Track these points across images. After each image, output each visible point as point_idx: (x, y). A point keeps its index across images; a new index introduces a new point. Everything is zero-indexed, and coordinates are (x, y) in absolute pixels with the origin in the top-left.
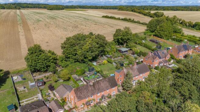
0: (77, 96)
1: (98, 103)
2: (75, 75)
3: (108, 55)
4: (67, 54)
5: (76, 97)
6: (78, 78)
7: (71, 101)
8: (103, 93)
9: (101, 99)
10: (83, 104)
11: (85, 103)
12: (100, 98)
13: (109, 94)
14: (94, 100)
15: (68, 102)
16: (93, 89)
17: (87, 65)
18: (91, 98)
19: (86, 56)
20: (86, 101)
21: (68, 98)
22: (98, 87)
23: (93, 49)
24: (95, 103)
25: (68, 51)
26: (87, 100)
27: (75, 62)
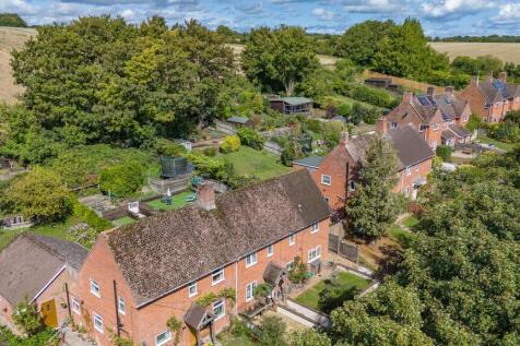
0: (131, 278)
1: (250, 311)
2: (98, 197)
3: (235, 118)
4: (47, 100)
5: (123, 286)
6: (114, 207)
7: (87, 318)
8: (269, 254)
9: (260, 291)
10: (173, 325)
11: (180, 318)
12: (259, 281)
13: (297, 259)
14: (229, 295)
15: (69, 328)
16: (219, 231)
17: (152, 152)
18: (214, 286)
19: (142, 109)
20: (188, 306)
21: (67, 306)
22: (243, 221)
23: (176, 74)
24: (235, 312)
25: (51, 87)
26: (193, 294)
27: (91, 142)
